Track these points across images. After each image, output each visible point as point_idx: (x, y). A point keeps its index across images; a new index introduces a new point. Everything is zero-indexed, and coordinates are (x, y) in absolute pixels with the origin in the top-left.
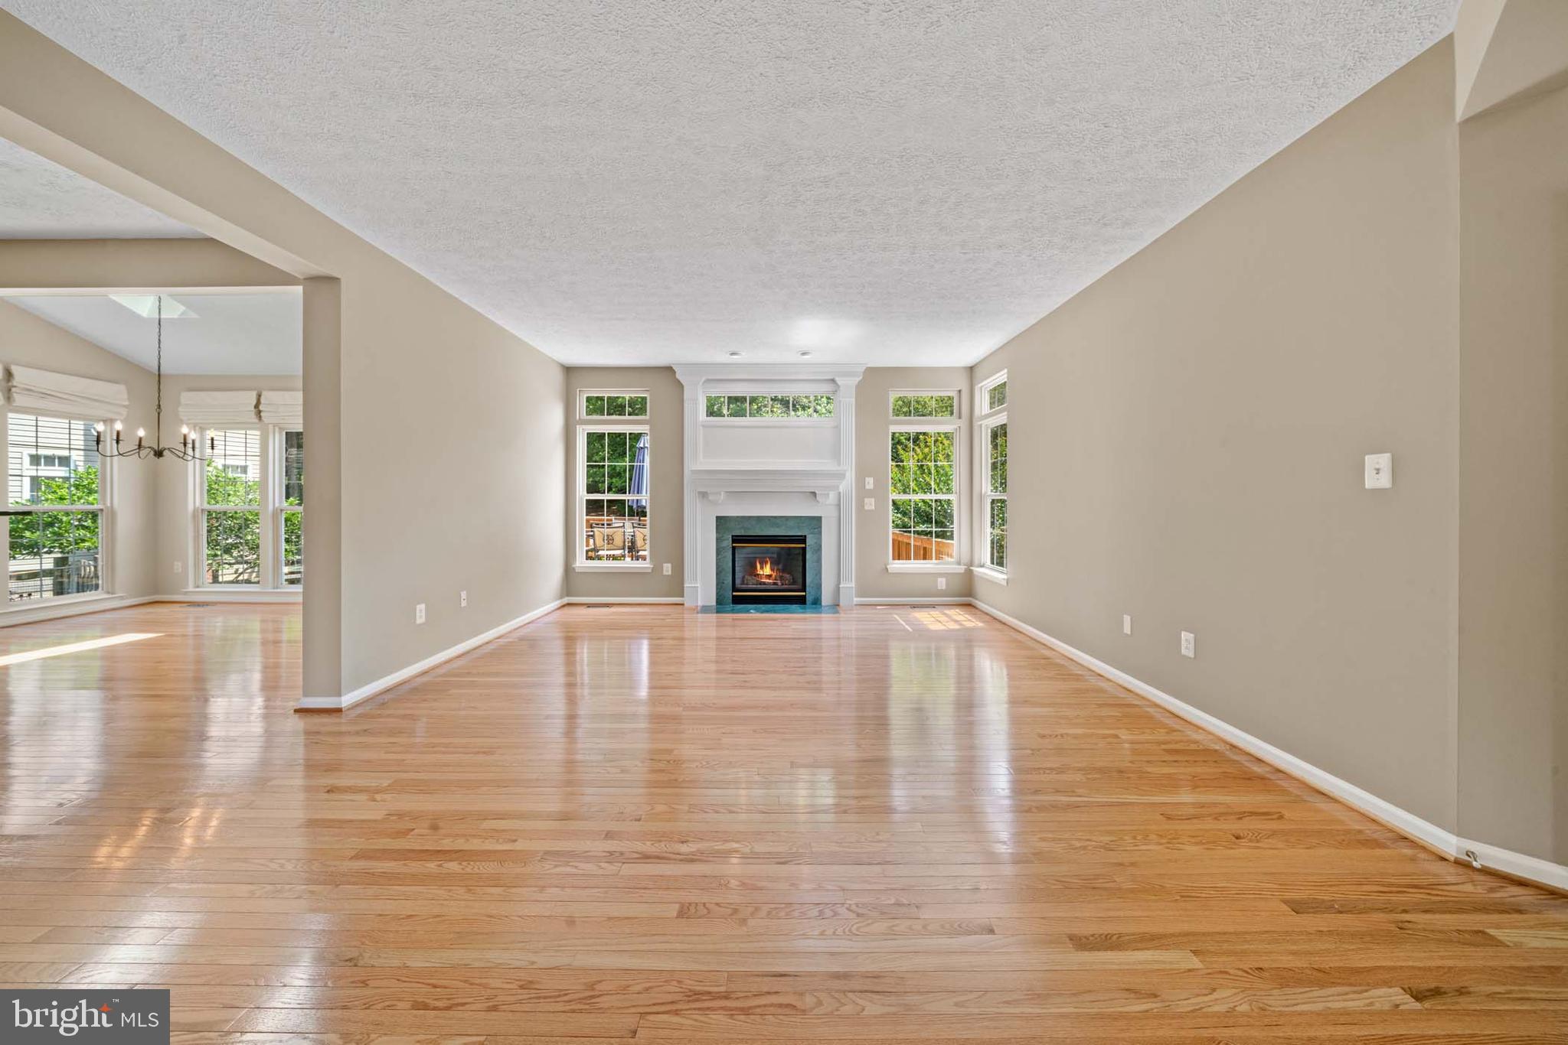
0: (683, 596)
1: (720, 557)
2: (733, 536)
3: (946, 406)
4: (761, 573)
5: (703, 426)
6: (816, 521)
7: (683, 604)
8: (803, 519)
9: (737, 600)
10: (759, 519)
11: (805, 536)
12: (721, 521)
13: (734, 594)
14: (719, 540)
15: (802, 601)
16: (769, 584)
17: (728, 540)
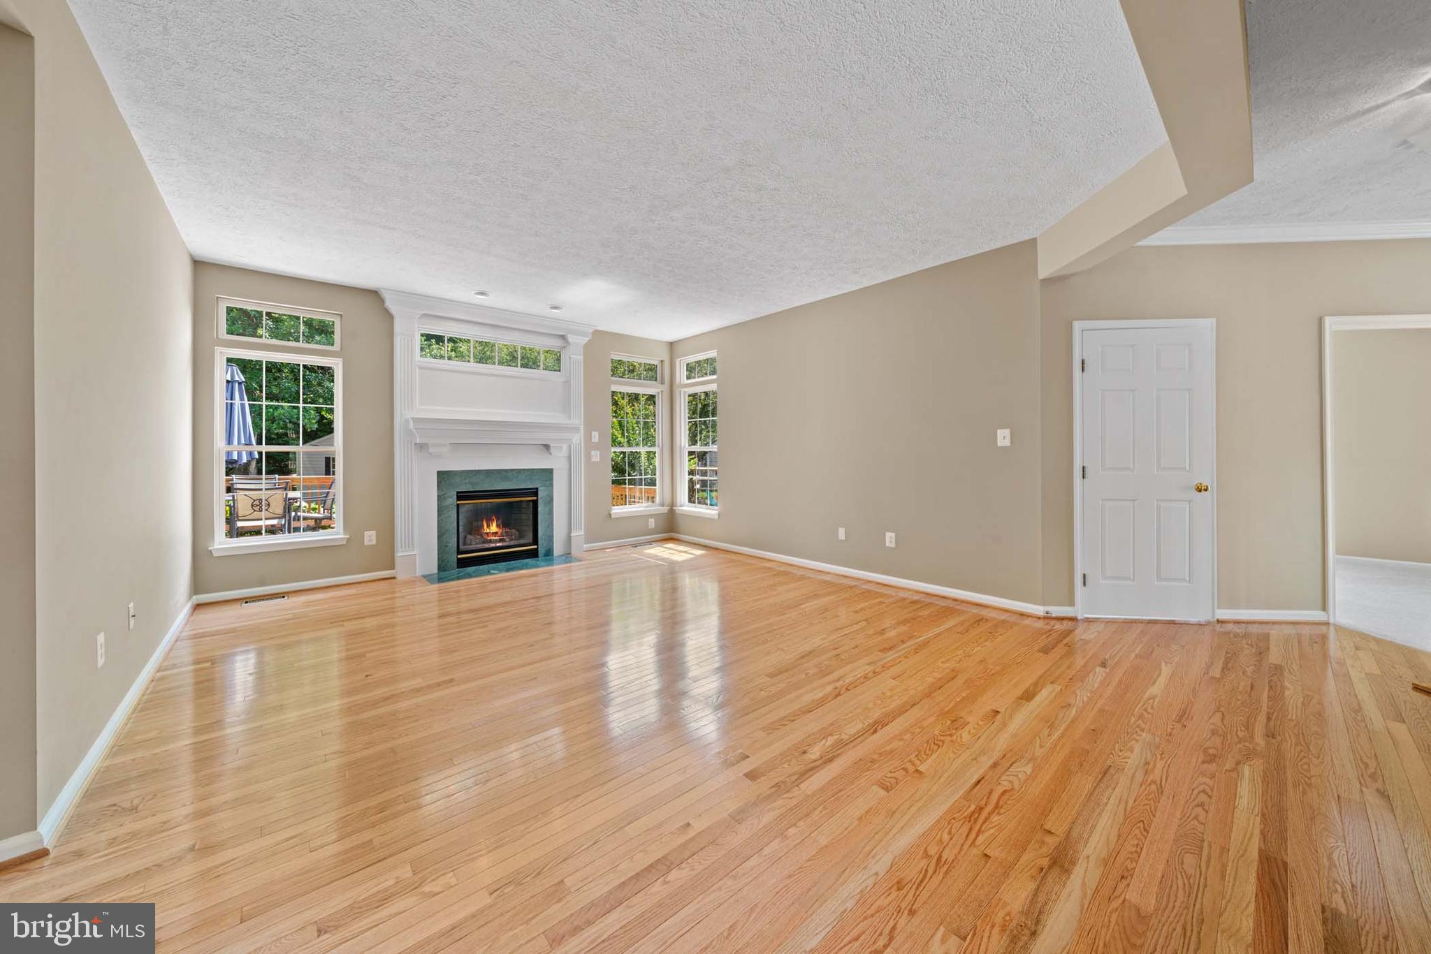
0: (393, 568)
1: (442, 518)
2: (458, 492)
3: (651, 372)
4: (488, 531)
5: (421, 368)
6: (548, 473)
7: (394, 578)
8: (535, 471)
9: (462, 563)
10: (489, 473)
11: (537, 489)
12: (443, 477)
13: (459, 556)
14: (440, 498)
15: (534, 554)
16: (496, 541)
17: (452, 497)
